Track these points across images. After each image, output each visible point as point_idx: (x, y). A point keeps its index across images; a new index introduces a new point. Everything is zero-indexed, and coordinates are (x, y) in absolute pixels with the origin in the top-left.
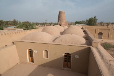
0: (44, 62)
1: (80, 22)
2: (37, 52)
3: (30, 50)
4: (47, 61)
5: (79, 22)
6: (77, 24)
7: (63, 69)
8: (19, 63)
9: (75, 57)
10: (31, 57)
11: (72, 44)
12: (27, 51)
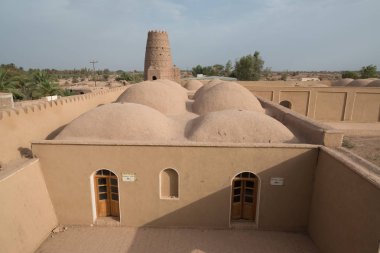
0: (162, 213)
1: (210, 68)
2: (133, 179)
3: (103, 176)
4: (172, 209)
5: (205, 69)
6: (200, 76)
7: (230, 226)
8: (57, 230)
9: (273, 183)
10: (103, 201)
11: (255, 141)
12: (92, 178)
